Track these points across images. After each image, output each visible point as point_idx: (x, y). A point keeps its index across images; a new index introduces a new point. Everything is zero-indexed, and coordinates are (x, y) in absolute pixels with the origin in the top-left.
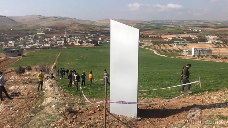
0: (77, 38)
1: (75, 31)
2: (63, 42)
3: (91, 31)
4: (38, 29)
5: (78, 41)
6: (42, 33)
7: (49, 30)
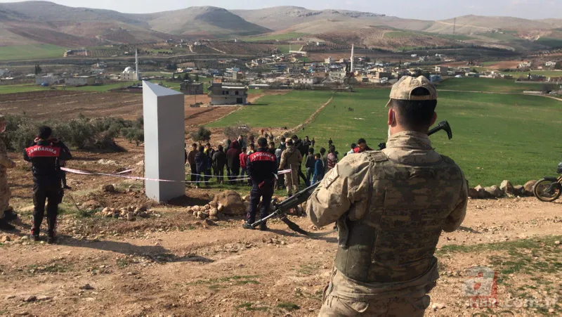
0: (381, 65)
1: (378, 47)
2: (343, 74)
3: (421, 49)
4: (292, 42)
5: (381, 74)
6: (302, 51)
7: (318, 44)
